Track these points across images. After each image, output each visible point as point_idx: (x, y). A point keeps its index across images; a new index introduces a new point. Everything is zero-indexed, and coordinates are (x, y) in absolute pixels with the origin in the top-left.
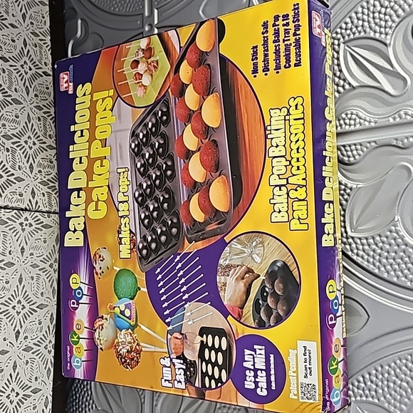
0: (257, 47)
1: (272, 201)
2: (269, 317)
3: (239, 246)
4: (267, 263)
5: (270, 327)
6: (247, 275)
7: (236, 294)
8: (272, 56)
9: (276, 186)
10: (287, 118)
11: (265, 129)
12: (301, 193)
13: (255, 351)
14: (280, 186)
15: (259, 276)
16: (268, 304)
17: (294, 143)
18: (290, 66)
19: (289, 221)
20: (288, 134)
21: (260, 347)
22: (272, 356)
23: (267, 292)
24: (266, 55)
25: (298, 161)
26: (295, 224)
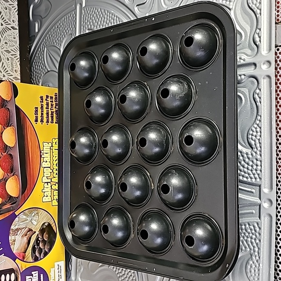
0: (37, 108)
1: (43, 191)
2: (40, 254)
3: (24, 217)
4: (40, 224)
5: (41, 259)
6: (29, 233)
7: (22, 245)
8: (45, 115)
10: (51, 148)
11: (41, 152)
13: (32, 275)
14: (47, 183)
15: (35, 232)
16: (40, 247)
17: (54, 161)
18: (53, 122)
19: (52, 201)
20: (52, 156)
21: (35, 272)
22: (42, 275)
23: (40, 241)
24: (42, 114)
25: (56, 170)
26: (55, 202)
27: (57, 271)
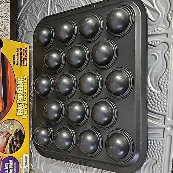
0: (15, 55)
1: (17, 109)
2: (14, 149)
3: (5, 125)
4: (14, 130)
5: (15, 152)
6: (7, 135)
7: (3, 143)
9: (19, 103)
10: (23, 82)
11: (16, 84)
12: (26, 106)
13: (9, 162)
14: (20, 104)
15: (11, 135)
16: (14, 145)
17: (24, 90)
18: (24, 66)
19: (22, 115)
20: (23, 87)
21: (11, 160)
22: (15, 162)
23: (14, 140)
24: (18, 60)
25: (25, 96)
26: (24, 116)
27: (24, 160)
